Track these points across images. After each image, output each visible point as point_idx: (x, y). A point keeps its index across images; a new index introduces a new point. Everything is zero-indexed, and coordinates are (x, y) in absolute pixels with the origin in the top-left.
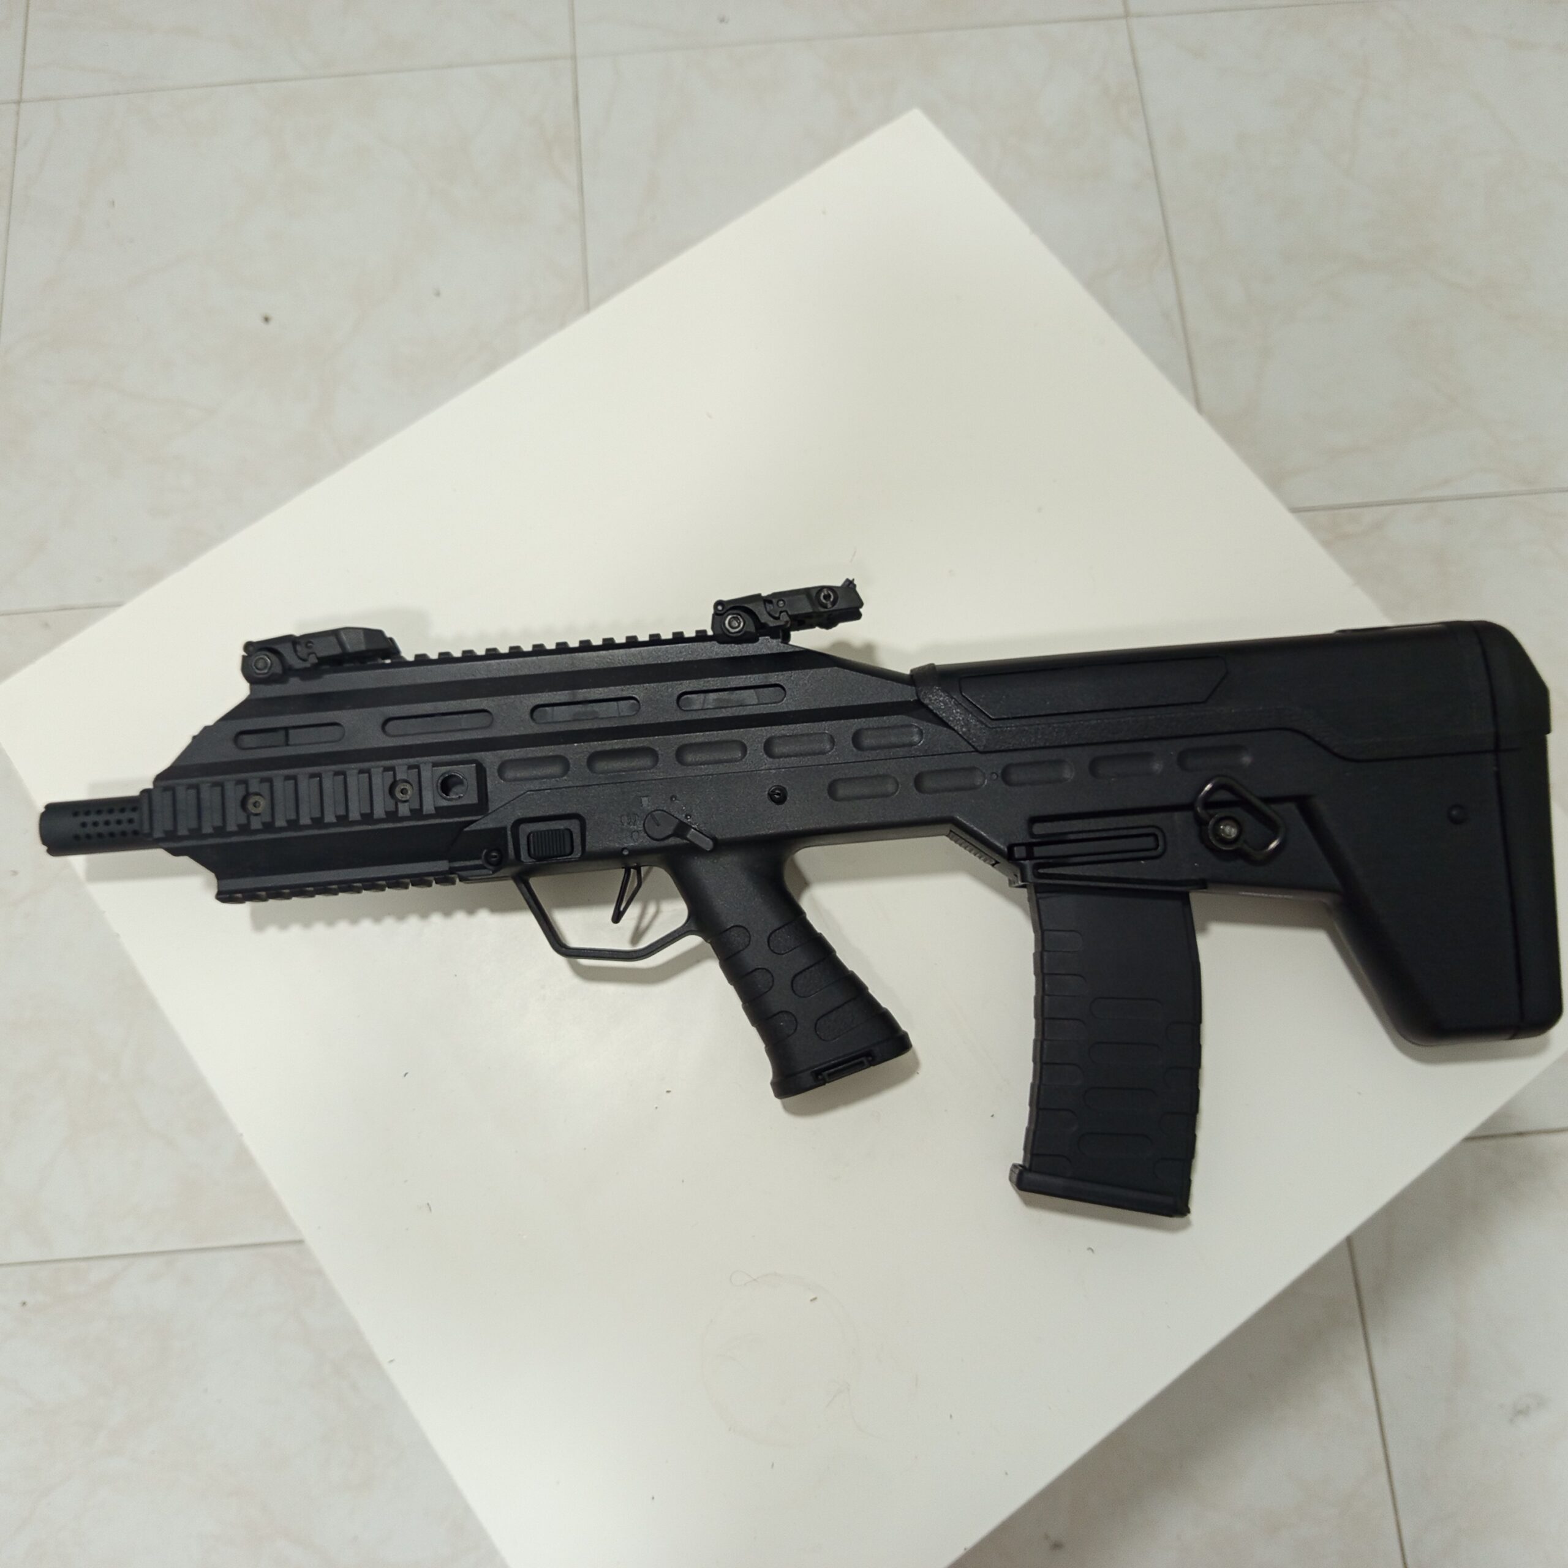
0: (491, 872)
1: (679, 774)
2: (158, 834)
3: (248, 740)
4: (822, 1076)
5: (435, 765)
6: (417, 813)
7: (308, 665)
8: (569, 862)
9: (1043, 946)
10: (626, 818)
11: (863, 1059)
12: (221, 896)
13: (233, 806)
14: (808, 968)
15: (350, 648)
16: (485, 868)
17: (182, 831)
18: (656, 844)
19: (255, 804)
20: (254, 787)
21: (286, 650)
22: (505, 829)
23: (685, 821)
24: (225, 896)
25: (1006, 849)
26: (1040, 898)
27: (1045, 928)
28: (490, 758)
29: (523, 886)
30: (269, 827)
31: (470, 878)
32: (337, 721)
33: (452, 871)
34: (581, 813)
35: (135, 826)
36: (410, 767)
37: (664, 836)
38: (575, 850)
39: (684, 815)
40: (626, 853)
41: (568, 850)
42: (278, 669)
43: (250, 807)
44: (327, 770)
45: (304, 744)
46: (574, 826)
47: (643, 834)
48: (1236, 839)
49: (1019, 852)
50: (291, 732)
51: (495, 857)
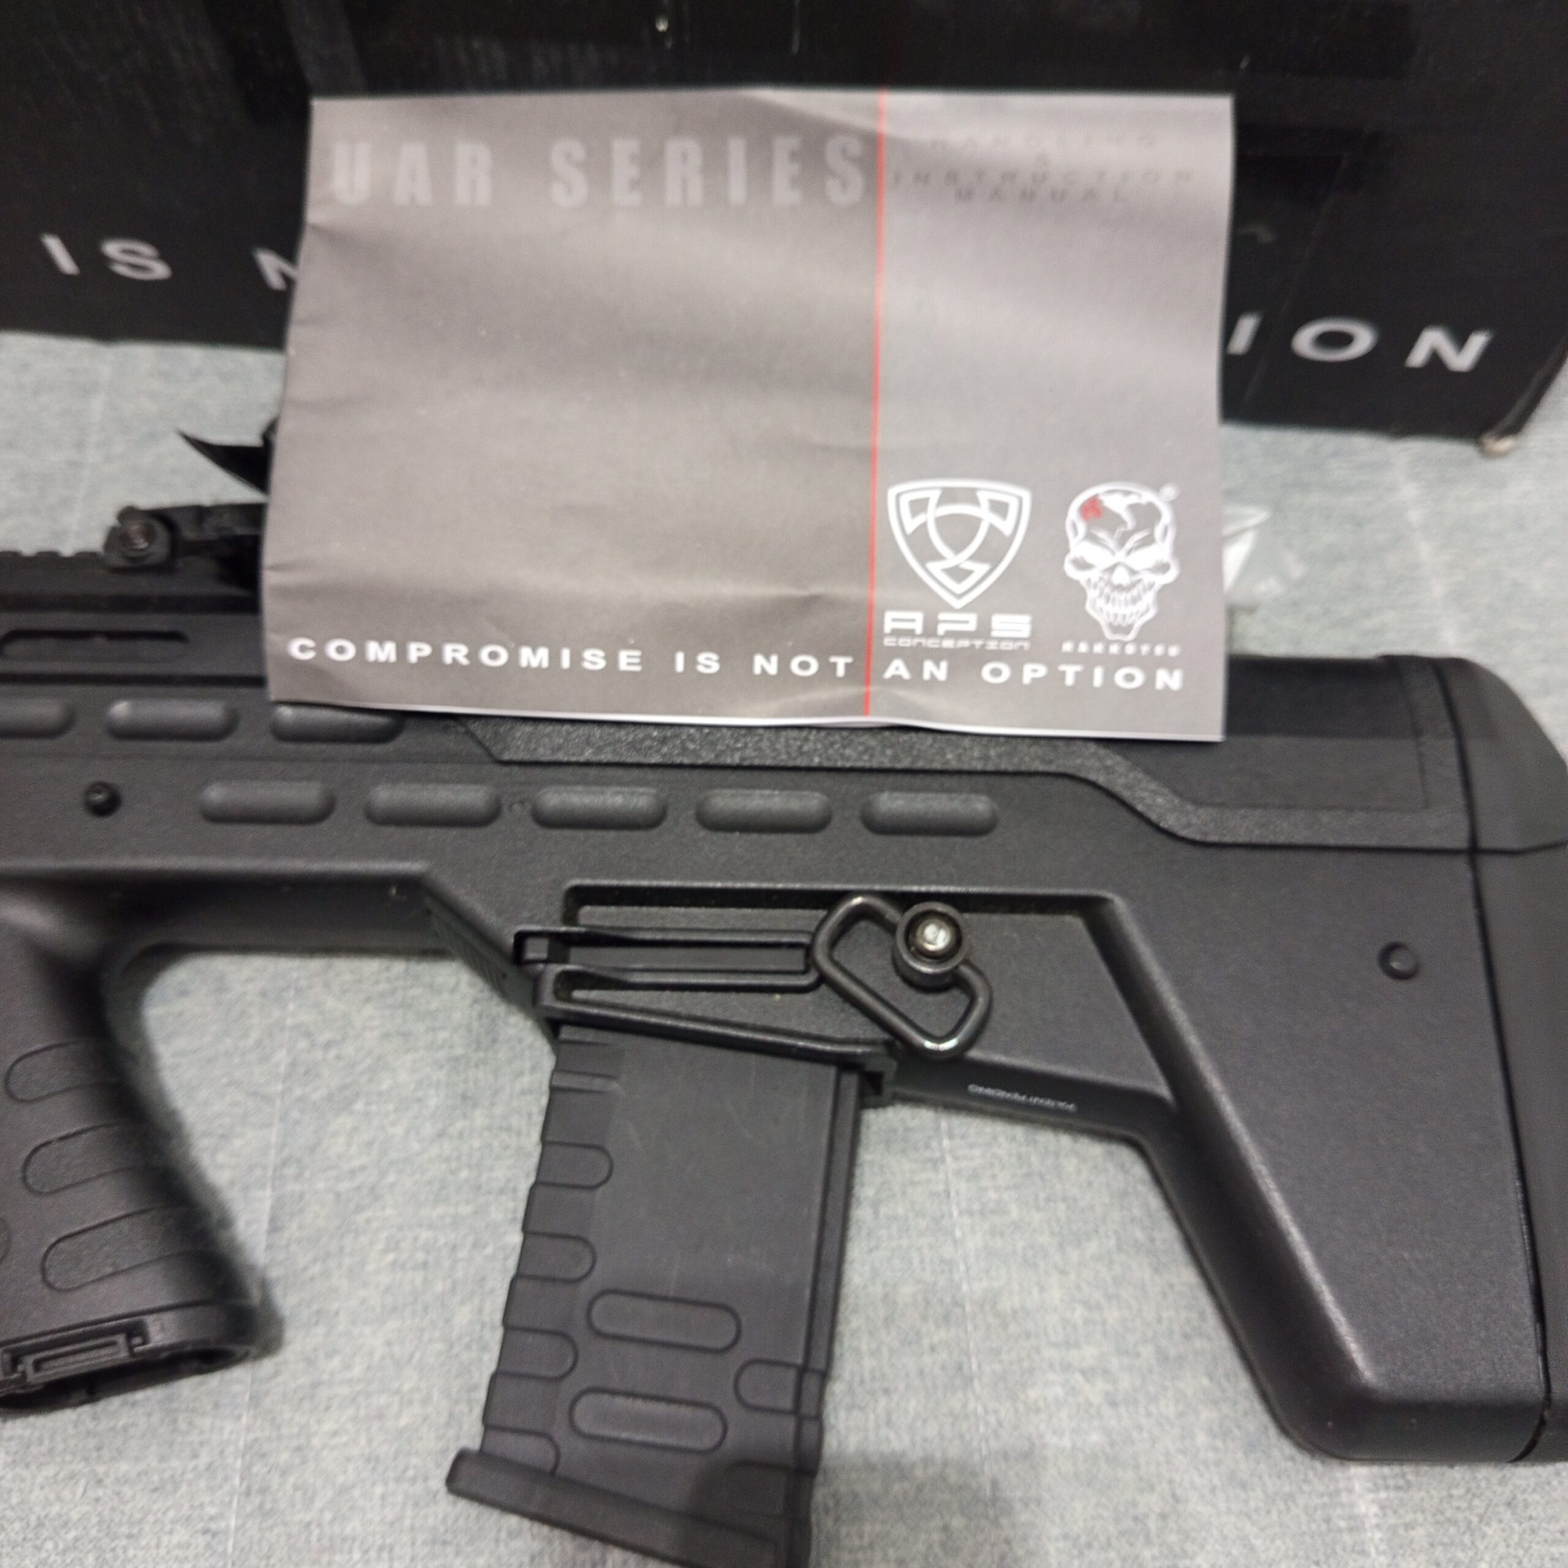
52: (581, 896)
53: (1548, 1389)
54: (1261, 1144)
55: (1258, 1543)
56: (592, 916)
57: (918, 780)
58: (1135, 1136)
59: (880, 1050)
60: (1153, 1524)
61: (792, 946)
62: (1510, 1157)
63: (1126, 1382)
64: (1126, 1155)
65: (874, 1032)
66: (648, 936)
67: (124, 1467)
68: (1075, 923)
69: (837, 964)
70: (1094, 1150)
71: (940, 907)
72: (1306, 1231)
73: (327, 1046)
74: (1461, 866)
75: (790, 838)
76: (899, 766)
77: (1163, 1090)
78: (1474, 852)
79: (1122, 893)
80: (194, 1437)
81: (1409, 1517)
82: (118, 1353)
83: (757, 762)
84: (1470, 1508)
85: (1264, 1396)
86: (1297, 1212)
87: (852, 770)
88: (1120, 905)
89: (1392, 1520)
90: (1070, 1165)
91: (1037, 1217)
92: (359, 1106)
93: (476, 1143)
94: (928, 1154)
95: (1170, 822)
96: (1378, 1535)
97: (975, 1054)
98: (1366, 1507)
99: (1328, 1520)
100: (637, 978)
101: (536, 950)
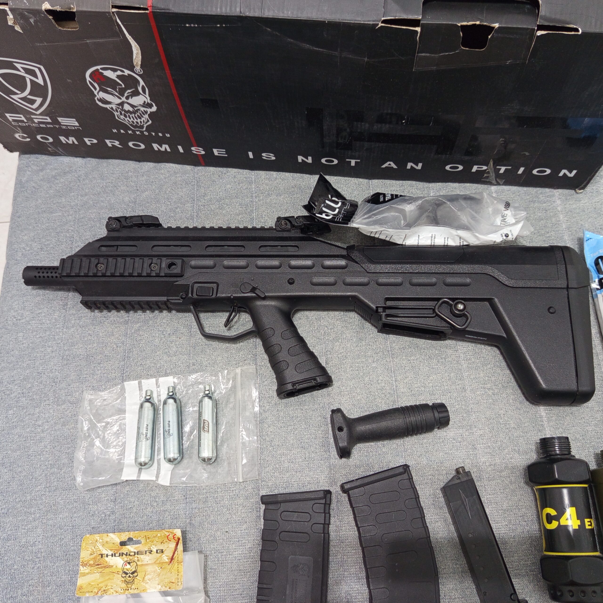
0: (182, 302)
1: (256, 271)
2: (64, 274)
3: (104, 249)
4: (296, 386)
5: (167, 259)
6: (158, 275)
10: (234, 285)
13: (93, 266)
15: (145, 222)
16: (180, 300)
17: (73, 274)
20: (101, 261)
22: (189, 285)
24: (84, 302)
25: (375, 308)
28: (188, 260)
29: (193, 309)
30: (104, 275)
32: (136, 245)
33: (168, 300)
34: (218, 282)
35: (57, 274)
36: (158, 260)
37: (247, 291)
38: (213, 294)
40: (232, 297)
42: (119, 226)
44: (128, 258)
45: (123, 251)
46: (215, 286)
48: (463, 310)
50: (119, 247)
51: (184, 296)
52: (387, 299)
53: (578, 388)
54: (524, 345)
55: (522, 419)
56: (389, 303)
57: (455, 275)
58: (498, 345)
59: (449, 328)
60: (502, 416)
61: (430, 309)
62: (572, 348)
63: (496, 391)
64: (495, 349)
65: (447, 325)
66: (401, 307)
67: (306, 407)
68: (487, 303)
69: (440, 312)
70: (489, 348)
71: (460, 301)
72: (532, 361)
73: (331, 329)
74: (565, 291)
75: (429, 287)
76: (451, 272)
77: (505, 335)
78: (568, 288)
79: (497, 298)
80: (319, 401)
81: (552, 415)
82: (313, 383)
83: (421, 272)
84: (564, 414)
85: (523, 394)
86: (531, 357)
87: (441, 273)
88: (496, 300)
89: (548, 416)
90: (484, 351)
91: (478, 361)
92: (340, 341)
93: (364, 348)
94: (455, 349)
95: (506, 283)
96: (546, 419)
97: (467, 329)
98: (543, 414)
99: (536, 416)
100: (400, 315)
101: (380, 310)
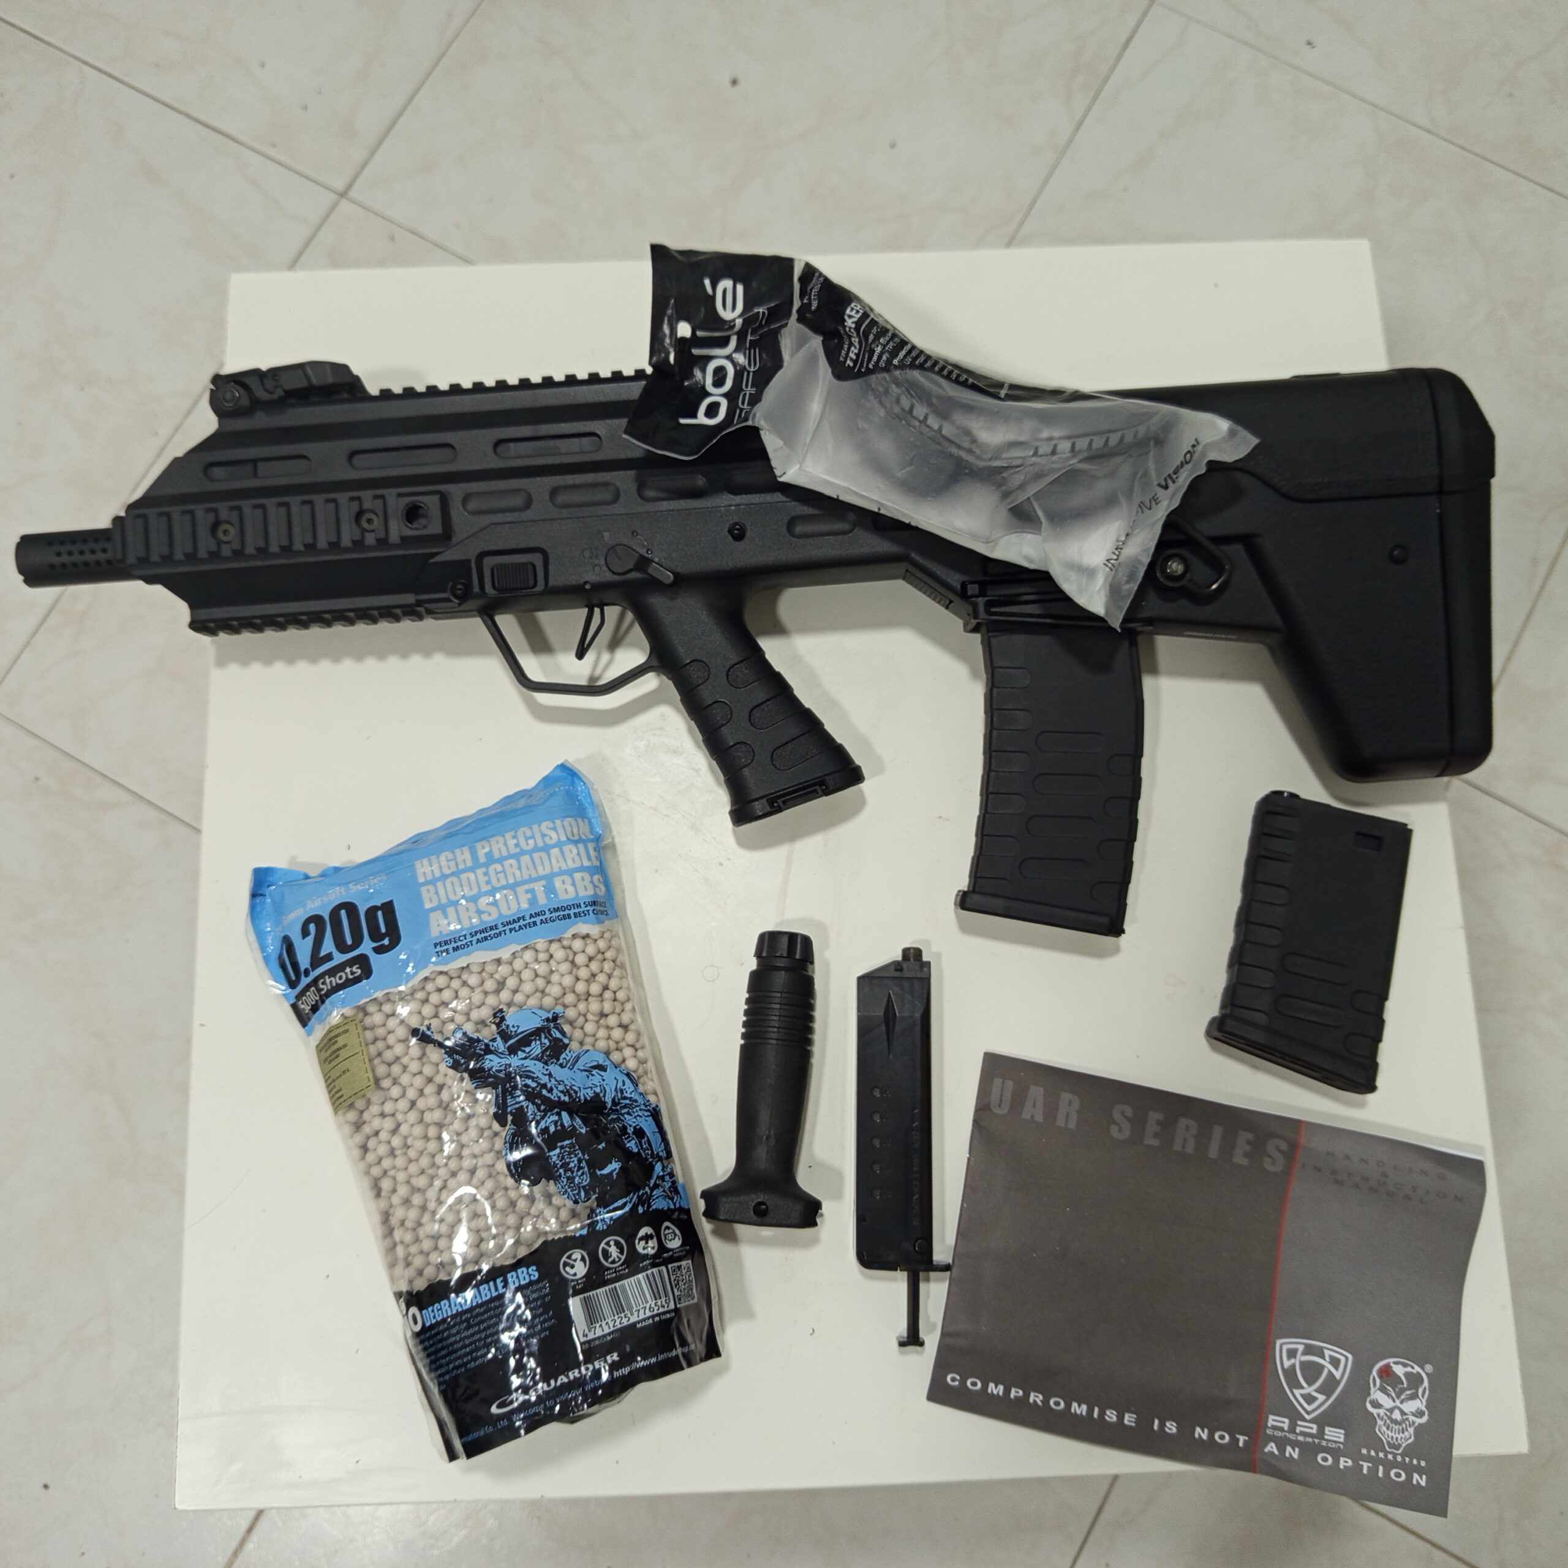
0: (456, 605)
1: (641, 509)
2: (131, 559)
3: (218, 472)
4: (777, 803)
5: (400, 495)
6: (383, 542)
7: (275, 396)
8: (531, 595)
9: (993, 682)
10: (588, 552)
11: (817, 787)
12: (194, 626)
13: (203, 532)
14: (765, 702)
15: (315, 381)
16: (451, 601)
17: (155, 557)
18: (617, 578)
19: (225, 532)
20: (224, 514)
21: (253, 383)
22: (469, 561)
23: (646, 555)
24: (197, 625)
25: (959, 586)
26: (992, 637)
27: (996, 665)
28: (455, 491)
29: (488, 620)
30: (238, 554)
31: (436, 611)
32: (305, 453)
33: (419, 603)
34: (545, 547)
35: (109, 555)
36: (376, 497)
37: (625, 569)
38: (538, 583)
39: (645, 550)
40: (587, 587)
41: (531, 583)
42: (245, 402)
43: (220, 535)
44: (295, 501)
45: (273, 475)
46: (537, 559)
47: (605, 568)
48: (1182, 576)
49: (972, 589)
50: (260, 465)
51: (460, 589)
56: (994, 568)
68: (1240, 548)
74: (1434, 502)
82: (820, 793)
88: (1263, 538)
95: (1289, 491)
100: (1023, 599)
101: (972, 591)
